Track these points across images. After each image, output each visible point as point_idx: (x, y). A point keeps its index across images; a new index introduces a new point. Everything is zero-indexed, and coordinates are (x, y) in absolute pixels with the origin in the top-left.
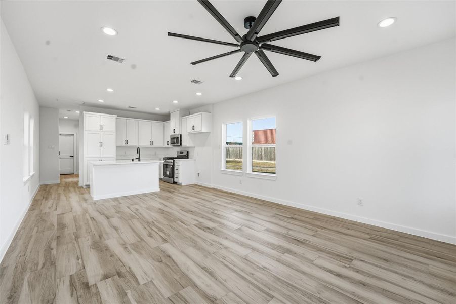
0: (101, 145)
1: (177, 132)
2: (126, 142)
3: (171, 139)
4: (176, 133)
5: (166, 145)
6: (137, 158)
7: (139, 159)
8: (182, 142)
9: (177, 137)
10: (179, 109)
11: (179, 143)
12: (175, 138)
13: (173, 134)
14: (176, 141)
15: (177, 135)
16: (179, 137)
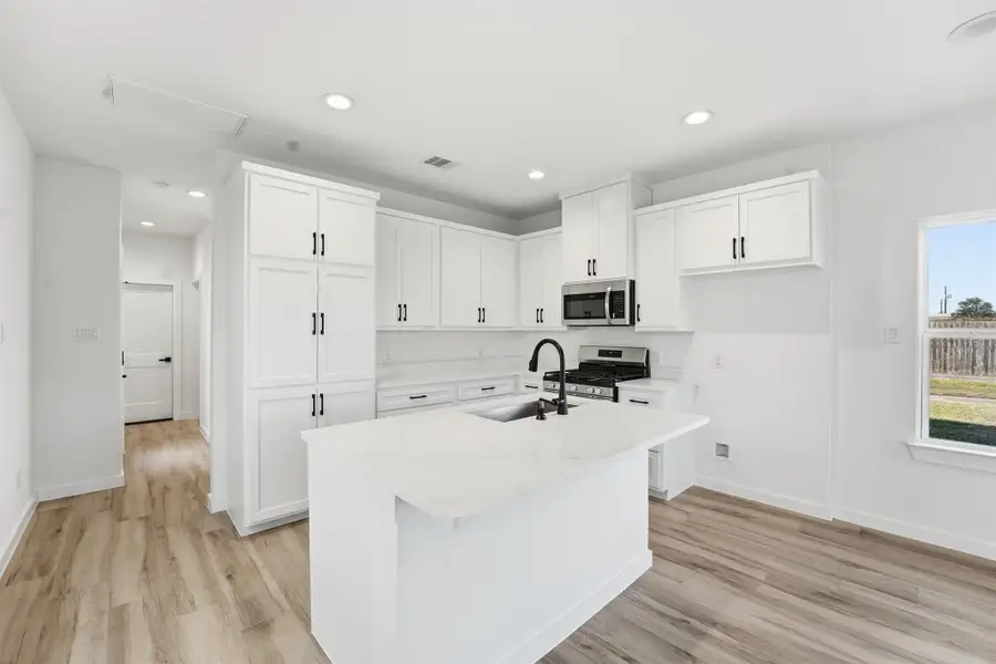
0: (318, 324)
1: (612, 273)
3: (568, 299)
4: (601, 276)
5: (528, 322)
8: (643, 313)
9: (612, 294)
10: (628, 177)
11: (623, 316)
12: (602, 296)
13: (585, 278)
14: (607, 305)
15: (612, 283)
16: (623, 292)
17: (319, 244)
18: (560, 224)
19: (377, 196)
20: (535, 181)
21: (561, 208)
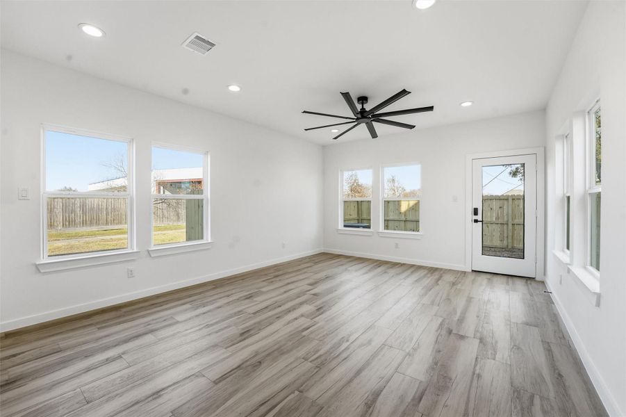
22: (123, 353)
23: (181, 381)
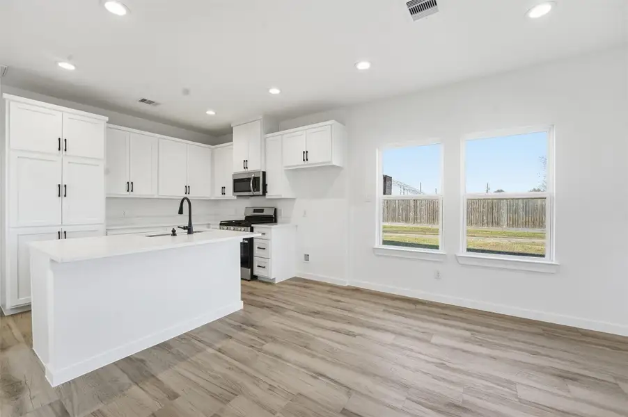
0: (62, 191)
1: (255, 167)
2: (130, 187)
3: (236, 181)
4: (250, 169)
5: (218, 195)
6: (184, 228)
7: (189, 229)
8: (268, 188)
9: (255, 178)
10: (261, 117)
11: (259, 190)
12: (249, 179)
13: (242, 170)
14: (251, 185)
15: (254, 173)
16: (259, 178)
17: (62, 145)
18: (232, 141)
19: (107, 119)
20: (211, 116)
21: (232, 133)
22: (360, 335)
23: (328, 378)
